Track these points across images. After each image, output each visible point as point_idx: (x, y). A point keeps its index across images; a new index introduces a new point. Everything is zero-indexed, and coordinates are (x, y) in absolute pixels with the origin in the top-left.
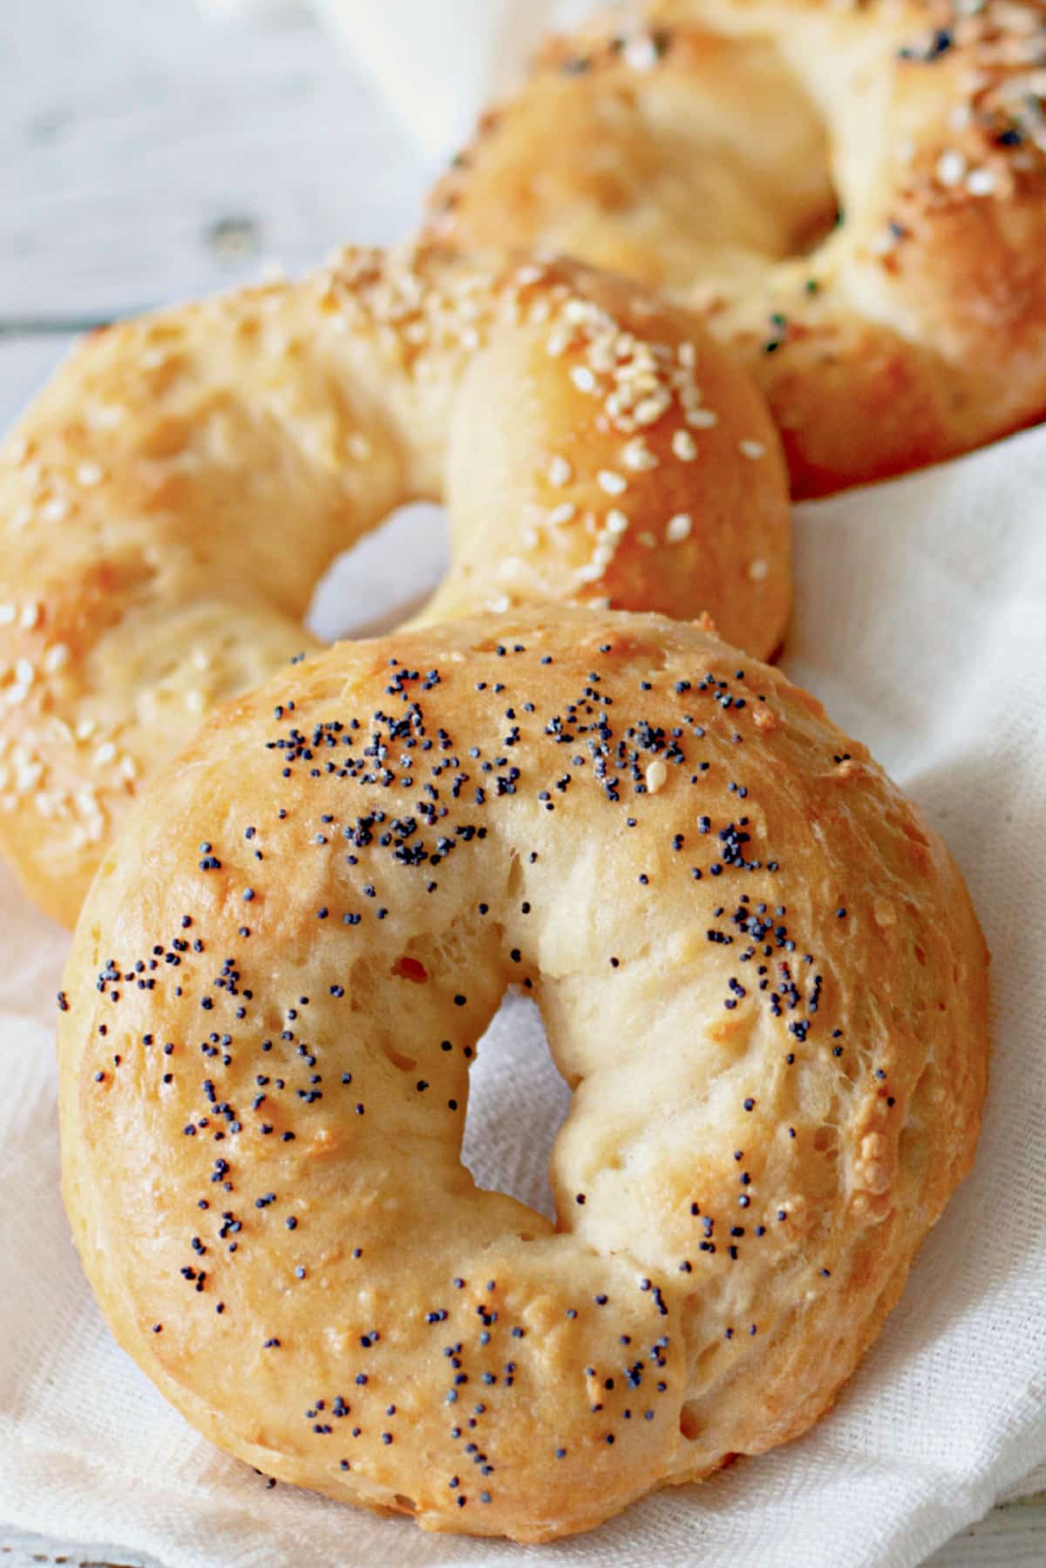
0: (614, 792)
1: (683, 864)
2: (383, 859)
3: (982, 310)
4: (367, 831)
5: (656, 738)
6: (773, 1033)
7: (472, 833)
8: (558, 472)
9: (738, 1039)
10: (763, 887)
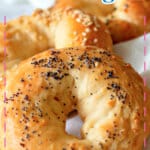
0: (90, 67)
1: (102, 77)
2: (52, 79)
3: (141, 17)
4: (49, 74)
5: (96, 59)
6: (119, 103)
7: (66, 75)
8: (75, 33)
9: (113, 104)
10: (116, 81)
